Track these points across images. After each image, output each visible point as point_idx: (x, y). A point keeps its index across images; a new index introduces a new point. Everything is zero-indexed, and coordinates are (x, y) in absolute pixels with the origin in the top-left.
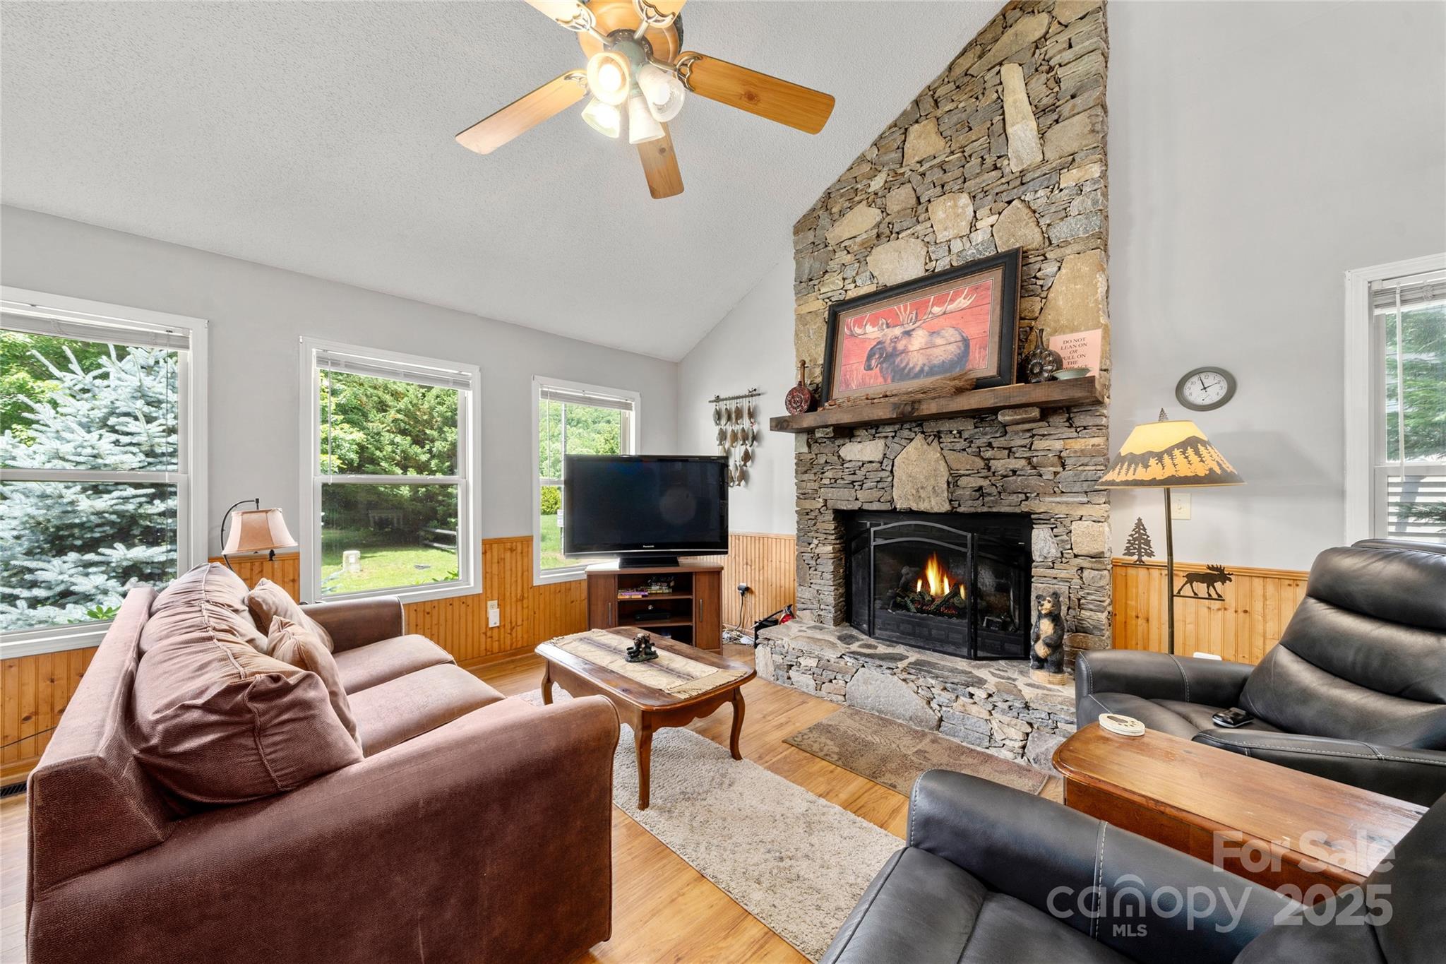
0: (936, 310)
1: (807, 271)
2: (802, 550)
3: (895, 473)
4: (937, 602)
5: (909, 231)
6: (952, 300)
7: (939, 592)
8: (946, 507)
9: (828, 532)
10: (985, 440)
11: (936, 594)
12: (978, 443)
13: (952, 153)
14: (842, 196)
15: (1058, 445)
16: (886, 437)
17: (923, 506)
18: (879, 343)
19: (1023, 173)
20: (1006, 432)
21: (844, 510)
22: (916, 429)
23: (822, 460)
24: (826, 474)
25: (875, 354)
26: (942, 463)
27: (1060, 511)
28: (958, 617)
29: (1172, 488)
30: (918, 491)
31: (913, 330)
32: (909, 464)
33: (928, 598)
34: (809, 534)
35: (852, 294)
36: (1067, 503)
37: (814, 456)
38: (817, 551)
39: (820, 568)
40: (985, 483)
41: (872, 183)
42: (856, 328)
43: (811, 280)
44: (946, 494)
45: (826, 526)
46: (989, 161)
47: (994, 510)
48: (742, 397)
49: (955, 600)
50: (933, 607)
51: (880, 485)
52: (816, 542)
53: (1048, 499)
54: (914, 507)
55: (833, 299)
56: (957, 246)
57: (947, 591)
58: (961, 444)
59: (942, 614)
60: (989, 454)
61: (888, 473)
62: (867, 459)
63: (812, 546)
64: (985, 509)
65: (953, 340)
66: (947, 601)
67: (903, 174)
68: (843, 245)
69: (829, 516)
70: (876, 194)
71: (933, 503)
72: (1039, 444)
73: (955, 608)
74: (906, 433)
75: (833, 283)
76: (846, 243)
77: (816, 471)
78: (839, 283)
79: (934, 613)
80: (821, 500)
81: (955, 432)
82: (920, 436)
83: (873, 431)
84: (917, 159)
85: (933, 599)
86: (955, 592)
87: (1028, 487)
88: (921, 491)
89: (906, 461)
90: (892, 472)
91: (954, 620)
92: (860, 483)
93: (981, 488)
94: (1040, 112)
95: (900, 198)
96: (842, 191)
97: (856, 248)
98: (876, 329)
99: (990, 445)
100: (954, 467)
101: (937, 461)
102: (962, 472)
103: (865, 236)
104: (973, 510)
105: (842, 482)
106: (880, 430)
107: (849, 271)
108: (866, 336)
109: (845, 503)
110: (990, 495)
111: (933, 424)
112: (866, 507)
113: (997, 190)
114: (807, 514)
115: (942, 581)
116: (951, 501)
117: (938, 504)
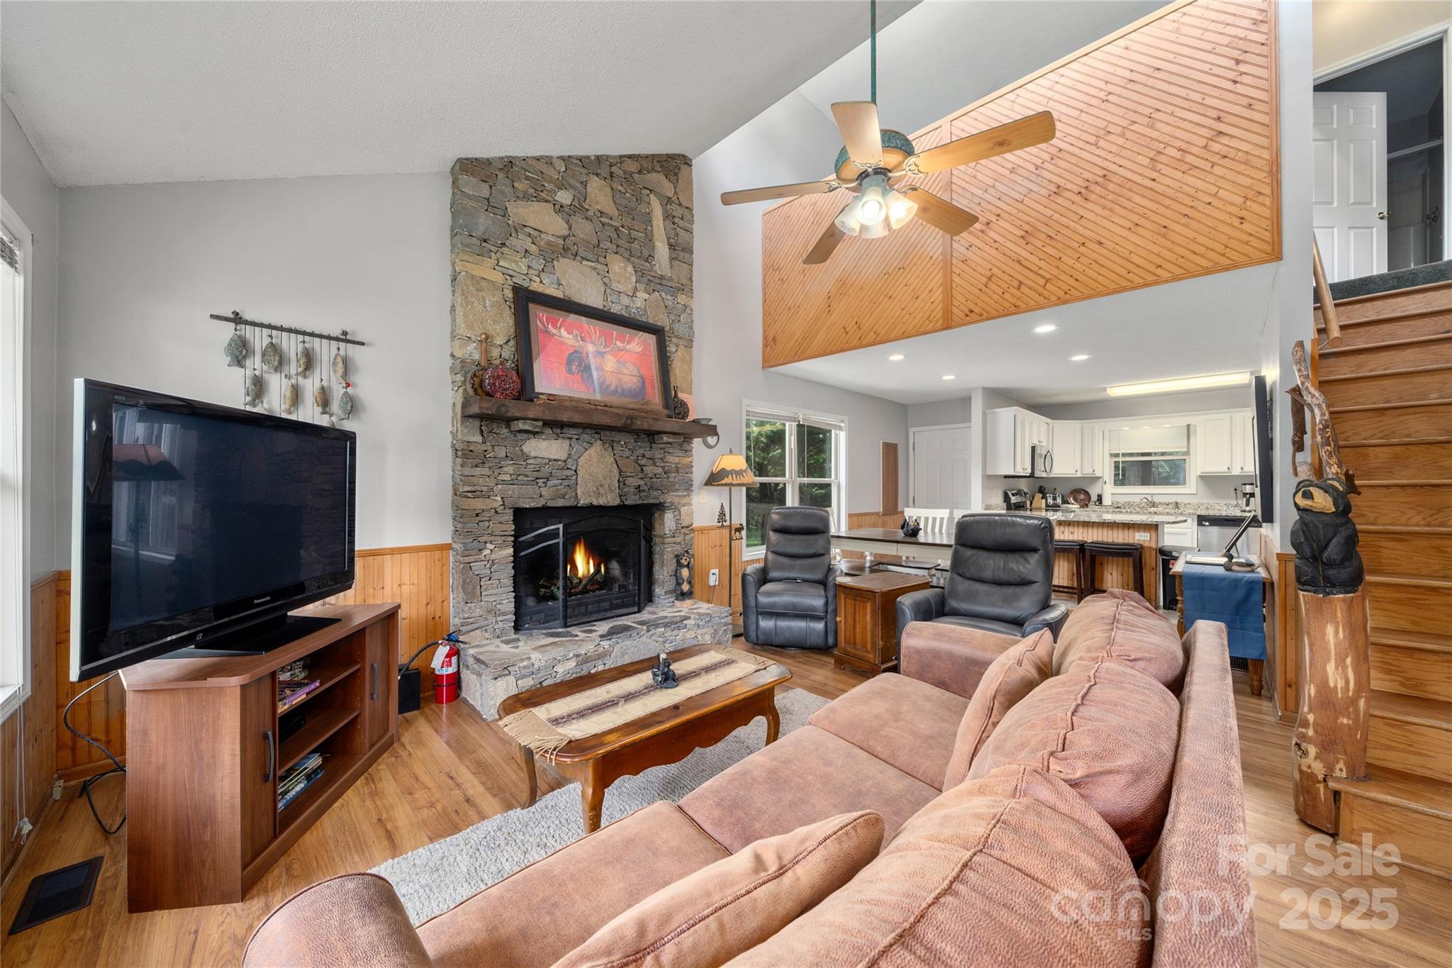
0: (619, 343)
1: (482, 229)
2: (471, 559)
3: (579, 472)
4: (584, 583)
5: (593, 264)
6: (629, 343)
7: (586, 572)
8: (617, 502)
9: (506, 533)
10: (642, 451)
11: (583, 576)
12: (637, 453)
13: (622, 226)
14: (527, 178)
15: (677, 460)
16: (571, 439)
17: (602, 501)
18: (576, 352)
19: (662, 277)
20: (651, 447)
21: (526, 509)
22: (596, 436)
23: (501, 452)
24: (505, 469)
25: (574, 361)
26: (615, 465)
27: (676, 500)
28: (601, 589)
29: (733, 488)
30: (598, 489)
31: (605, 353)
32: (591, 465)
33: (576, 581)
34: (480, 539)
35: (535, 287)
36: (679, 496)
37: (490, 448)
38: (493, 556)
39: (495, 576)
40: (642, 483)
41: (559, 194)
42: (550, 326)
43: (485, 241)
44: (617, 491)
45: (504, 527)
46: (646, 254)
47: (645, 502)
48: (321, 336)
49: (598, 577)
50: (580, 588)
51: (566, 483)
52: (490, 546)
53: (672, 494)
54: (595, 503)
55: (514, 280)
56: (625, 300)
57: (592, 570)
58: (628, 453)
59: (588, 592)
60: (643, 462)
61: (573, 472)
62: (552, 457)
63: (487, 552)
64: (640, 502)
65: (634, 374)
66: (592, 579)
67: (588, 210)
68: (526, 229)
69: (509, 516)
70: (561, 206)
71: (609, 498)
72: (670, 459)
73: (598, 583)
74: (587, 437)
75: (516, 262)
76: (532, 232)
77: (491, 464)
78: (524, 268)
79: (581, 593)
80: (499, 498)
81: (622, 443)
82: (599, 442)
83: (559, 431)
84: (598, 207)
85: (581, 580)
86: (597, 571)
87: (663, 485)
88: (600, 488)
89: (589, 463)
90: (575, 471)
91: (597, 593)
92: (544, 480)
93: (639, 486)
94: (671, 247)
95: (584, 229)
96: (527, 173)
97: (542, 243)
98: (571, 336)
99: (644, 456)
100: (624, 469)
101: (612, 464)
102: (628, 474)
103: (552, 239)
104: (634, 503)
105: (525, 479)
106: (564, 431)
107: (534, 262)
108: (562, 340)
109: (528, 500)
110: (643, 491)
111: (608, 433)
112: (551, 504)
113: (649, 277)
114: (477, 515)
115: (588, 563)
116: (621, 496)
117: (611, 499)
